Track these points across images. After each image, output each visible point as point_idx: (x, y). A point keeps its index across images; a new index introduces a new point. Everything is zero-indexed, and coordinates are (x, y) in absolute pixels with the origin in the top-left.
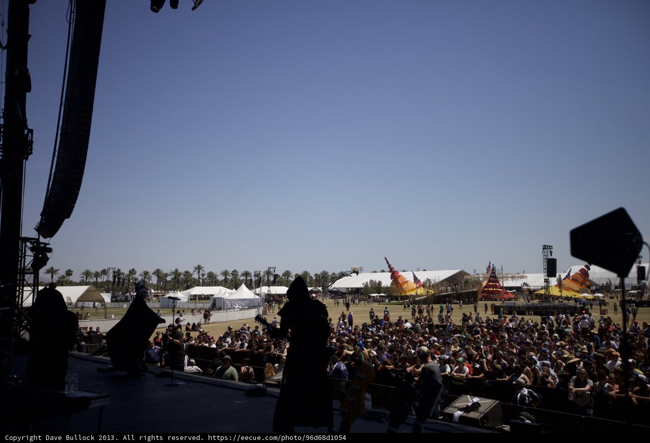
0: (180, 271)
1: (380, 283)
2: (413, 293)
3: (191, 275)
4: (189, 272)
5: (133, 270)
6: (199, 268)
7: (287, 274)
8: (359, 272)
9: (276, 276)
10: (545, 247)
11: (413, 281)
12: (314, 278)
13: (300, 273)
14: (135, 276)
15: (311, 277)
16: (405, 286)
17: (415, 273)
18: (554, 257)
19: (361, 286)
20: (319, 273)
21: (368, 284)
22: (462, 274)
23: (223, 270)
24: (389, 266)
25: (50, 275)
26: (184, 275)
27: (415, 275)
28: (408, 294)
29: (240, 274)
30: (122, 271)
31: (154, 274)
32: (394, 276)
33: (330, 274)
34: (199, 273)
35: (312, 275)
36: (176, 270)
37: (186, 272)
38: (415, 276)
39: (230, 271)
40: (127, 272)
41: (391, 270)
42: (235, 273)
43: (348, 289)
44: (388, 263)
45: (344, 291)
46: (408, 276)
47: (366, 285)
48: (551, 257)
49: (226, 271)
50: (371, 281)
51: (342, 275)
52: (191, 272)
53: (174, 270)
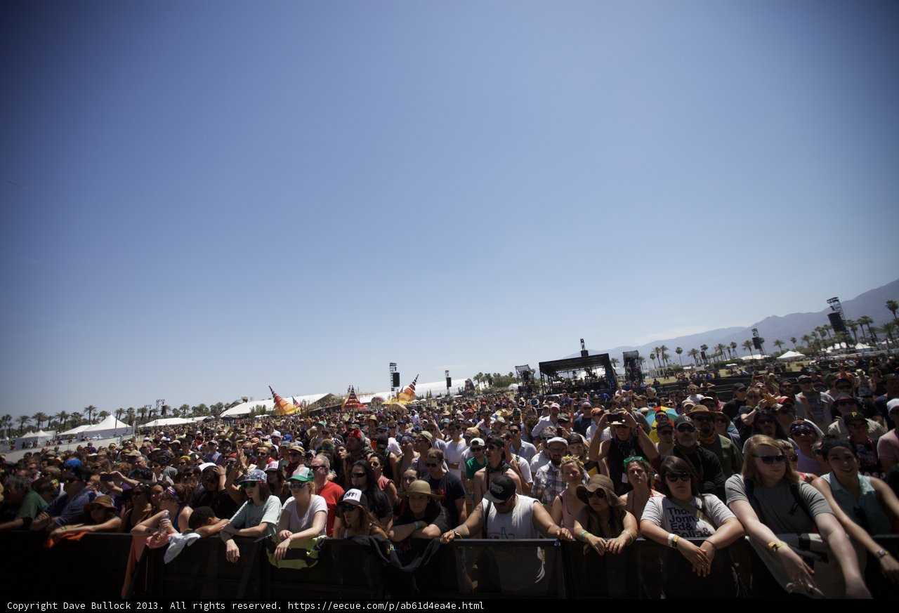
0: (67, 413)
1: (264, 406)
2: (291, 413)
4: (78, 414)
6: (90, 409)
7: (185, 407)
8: (249, 400)
9: (175, 410)
10: (392, 364)
11: (292, 402)
12: (210, 409)
13: (197, 405)
15: (206, 409)
16: (285, 408)
17: (295, 398)
18: (397, 371)
19: (248, 411)
20: (214, 404)
21: (255, 408)
22: (330, 396)
23: (117, 408)
24: (273, 393)
26: (72, 416)
28: (288, 413)
29: (136, 411)
32: (277, 400)
33: (224, 404)
34: (90, 413)
35: (208, 406)
36: (63, 413)
37: (74, 413)
38: (294, 400)
39: (126, 408)
41: (274, 395)
42: (130, 411)
43: (239, 415)
44: (271, 390)
45: (236, 417)
46: (289, 401)
47: (253, 410)
48: (395, 372)
49: (121, 409)
50: (257, 406)
51: (235, 404)
52: (81, 413)
53: (60, 412)
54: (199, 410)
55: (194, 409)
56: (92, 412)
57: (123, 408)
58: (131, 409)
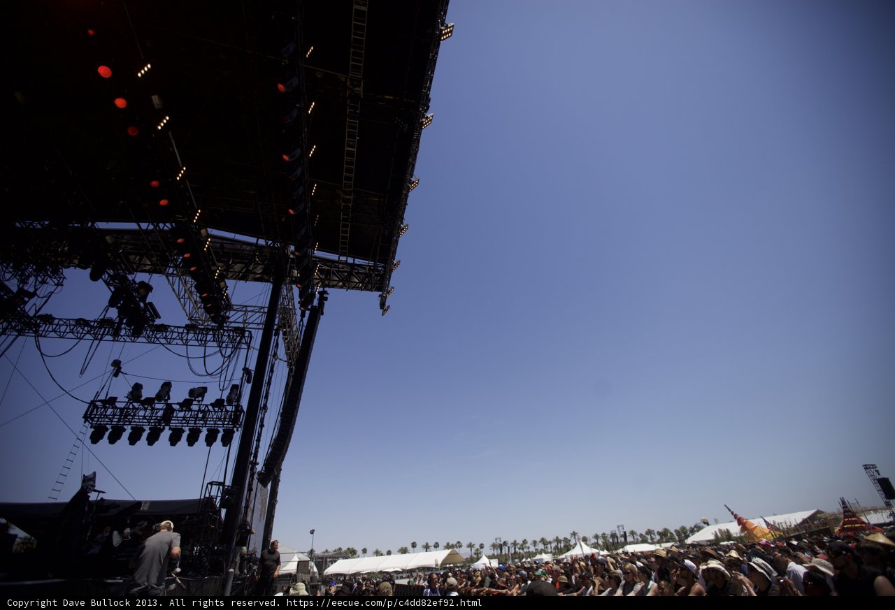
0: (560, 538)
1: (729, 531)
3: (570, 541)
5: (525, 540)
6: (574, 534)
7: (649, 532)
8: (709, 523)
9: (641, 535)
11: (764, 526)
12: (674, 534)
13: (661, 530)
14: (527, 545)
15: (671, 533)
16: (756, 532)
17: (766, 519)
20: (678, 529)
21: (718, 533)
23: (594, 534)
25: (469, 549)
26: (564, 541)
27: (768, 521)
28: (761, 540)
30: (517, 542)
31: (540, 542)
33: (688, 528)
35: (672, 531)
36: (557, 538)
37: (565, 538)
38: (765, 521)
40: (521, 542)
41: (736, 516)
44: (730, 510)
45: (705, 543)
46: (758, 523)
47: (716, 535)
50: (720, 530)
52: (569, 538)
53: (555, 538)
54: (665, 536)
55: (659, 533)
56: (576, 537)
57: (598, 534)
58: (604, 534)
